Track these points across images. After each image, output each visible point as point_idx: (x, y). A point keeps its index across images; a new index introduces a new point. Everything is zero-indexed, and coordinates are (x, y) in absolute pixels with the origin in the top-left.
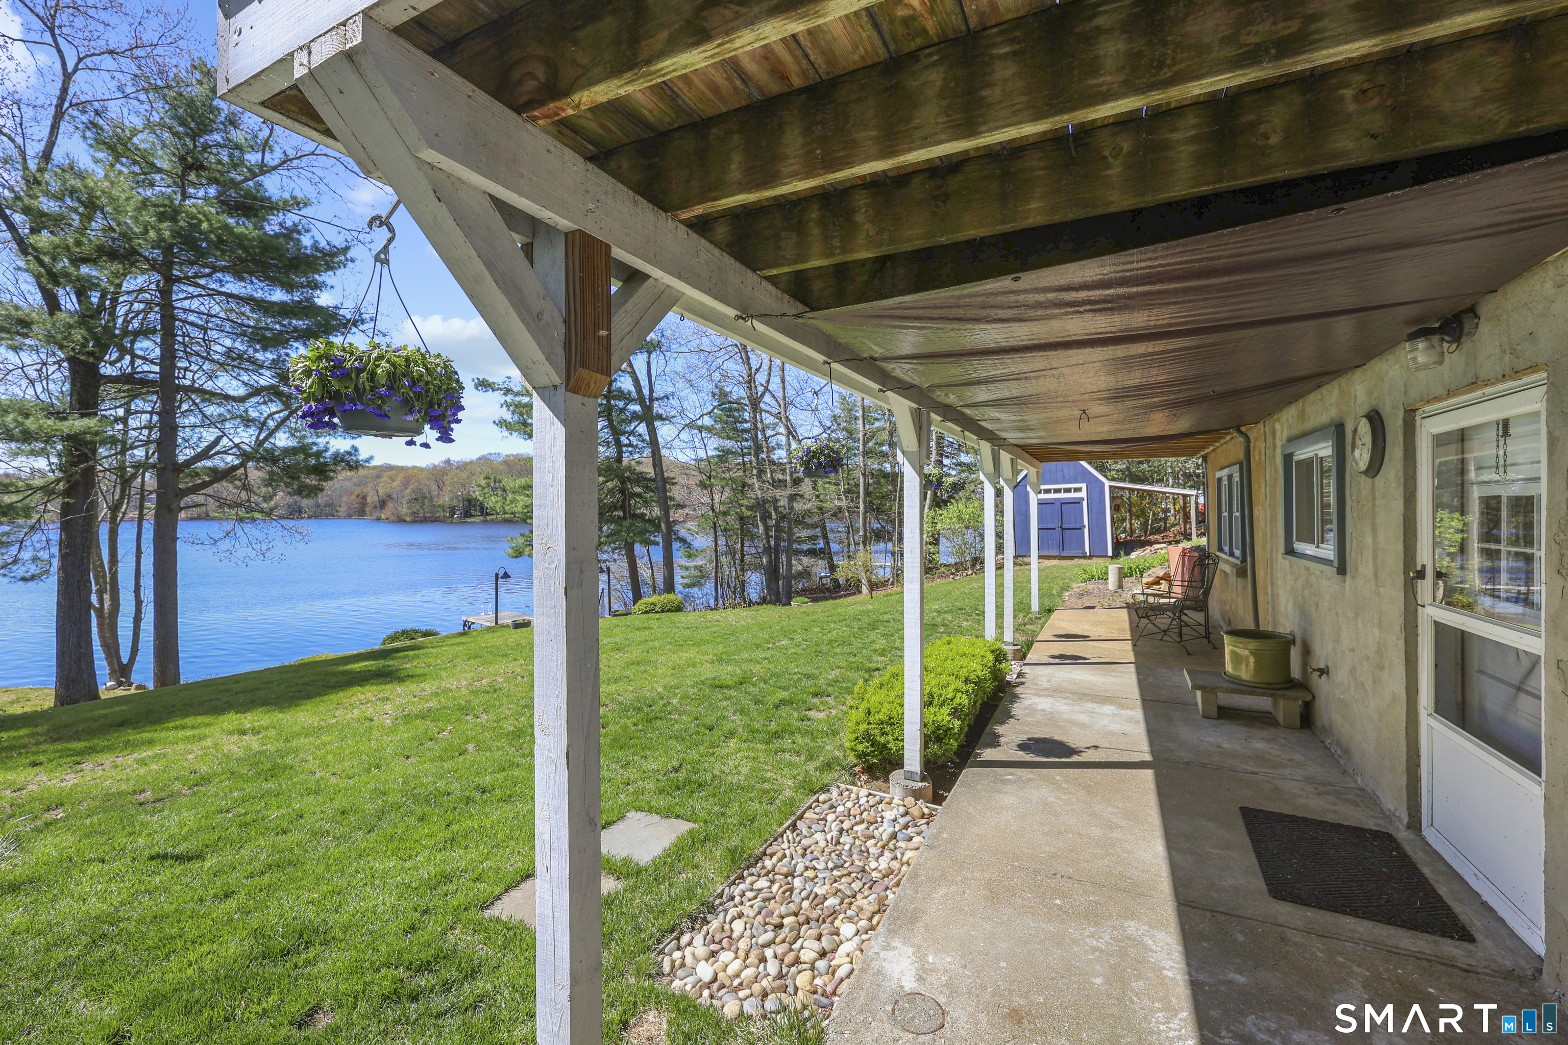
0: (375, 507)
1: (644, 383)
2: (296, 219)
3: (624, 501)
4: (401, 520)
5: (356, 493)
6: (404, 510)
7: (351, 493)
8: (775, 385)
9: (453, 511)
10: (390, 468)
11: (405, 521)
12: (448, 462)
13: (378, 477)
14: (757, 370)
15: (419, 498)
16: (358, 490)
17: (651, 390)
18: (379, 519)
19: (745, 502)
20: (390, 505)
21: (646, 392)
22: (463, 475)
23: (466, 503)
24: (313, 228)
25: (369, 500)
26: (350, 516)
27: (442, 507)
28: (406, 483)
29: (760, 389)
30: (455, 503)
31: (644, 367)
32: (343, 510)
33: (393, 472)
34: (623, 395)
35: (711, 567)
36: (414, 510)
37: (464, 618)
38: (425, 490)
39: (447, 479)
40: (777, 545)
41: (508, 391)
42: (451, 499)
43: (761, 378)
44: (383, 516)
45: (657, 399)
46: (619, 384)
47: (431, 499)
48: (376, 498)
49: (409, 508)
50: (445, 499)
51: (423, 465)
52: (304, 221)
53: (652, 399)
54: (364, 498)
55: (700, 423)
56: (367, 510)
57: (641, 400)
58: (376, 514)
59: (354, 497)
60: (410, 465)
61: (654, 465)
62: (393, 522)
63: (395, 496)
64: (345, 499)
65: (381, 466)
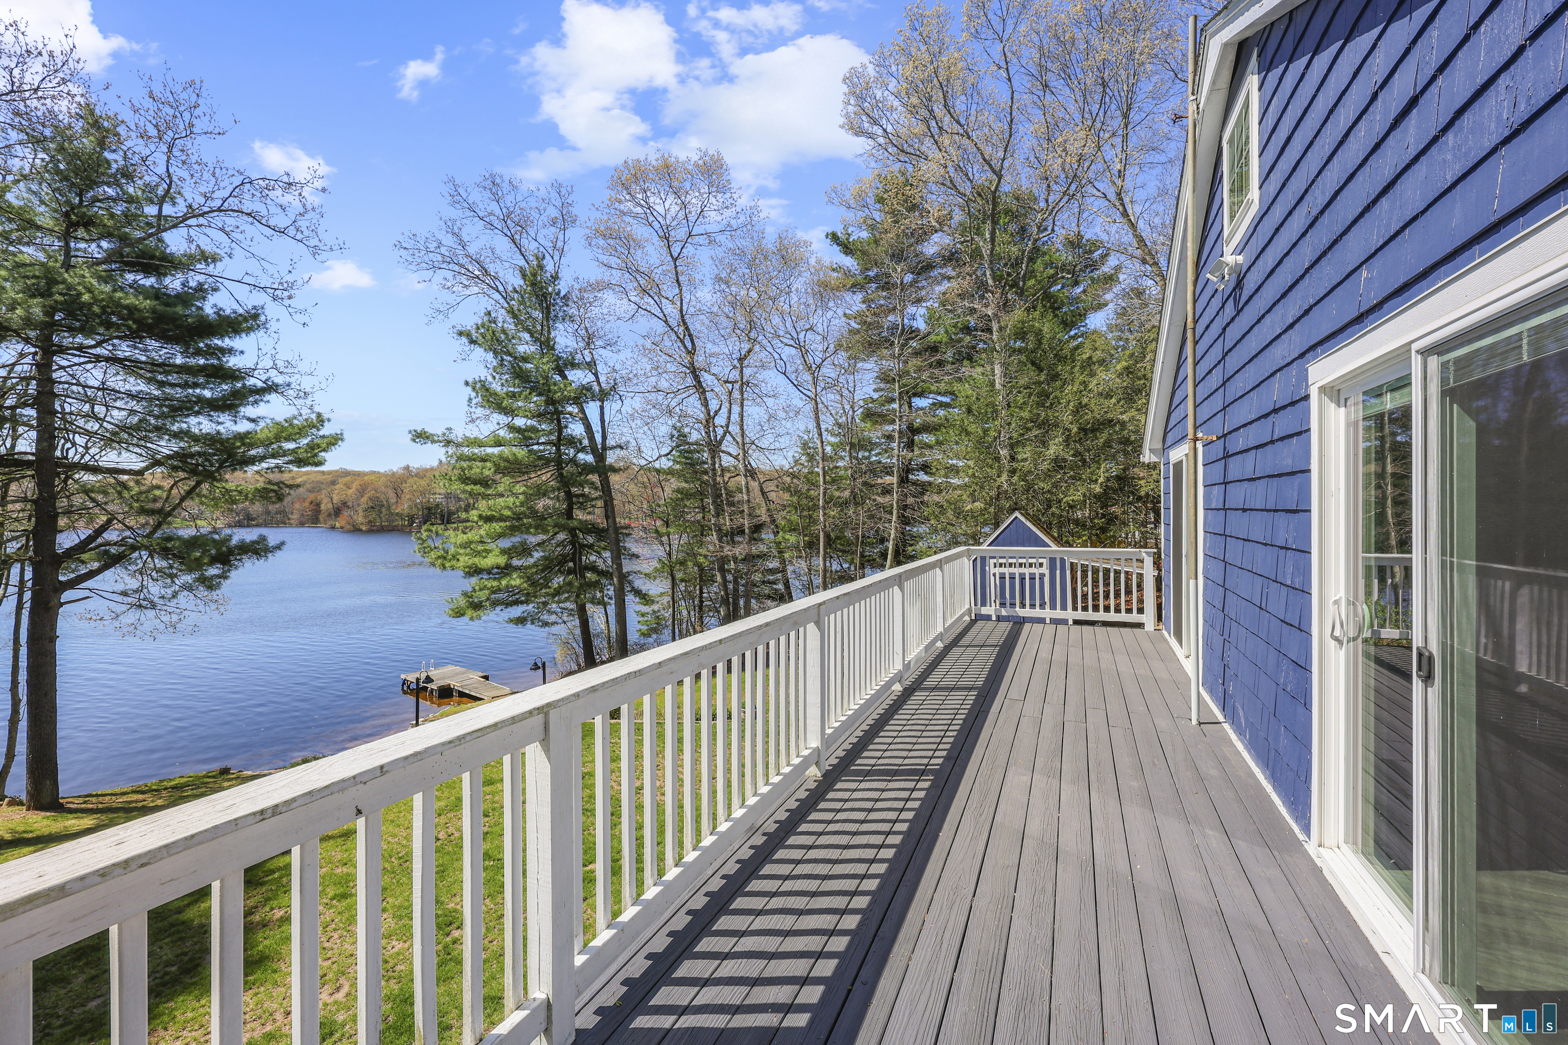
0: (329, 515)
1: (596, 427)
2: (201, 278)
3: (574, 554)
4: (356, 530)
5: (309, 500)
6: (360, 519)
7: (304, 499)
8: (734, 429)
9: (412, 519)
10: (346, 473)
11: (361, 530)
12: (407, 468)
13: (333, 483)
14: (716, 413)
15: (376, 506)
16: (312, 497)
17: (604, 437)
18: (333, 528)
19: (703, 551)
20: (346, 513)
21: (598, 438)
22: (423, 483)
23: (426, 512)
24: (221, 287)
25: (323, 507)
26: (302, 524)
27: (400, 515)
28: (362, 491)
29: (720, 431)
30: (414, 511)
31: (597, 412)
32: (295, 516)
33: (348, 478)
34: (572, 441)
35: (668, 614)
36: (371, 518)
37: (403, 676)
38: (382, 497)
39: (406, 488)
40: (736, 590)
41: (448, 443)
42: (410, 508)
43: (720, 420)
44: (338, 525)
45: (611, 448)
46: (569, 431)
47: (389, 508)
48: (330, 506)
49: (365, 517)
50: (404, 507)
51: (382, 471)
52: (210, 280)
53: (605, 448)
54: (318, 505)
55: (657, 465)
56: (321, 517)
57: (594, 450)
58: (331, 522)
59: (307, 504)
60: (367, 470)
61: (607, 517)
62: (349, 532)
63: (350, 504)
64: (297, 506)
65: (337, 471)
